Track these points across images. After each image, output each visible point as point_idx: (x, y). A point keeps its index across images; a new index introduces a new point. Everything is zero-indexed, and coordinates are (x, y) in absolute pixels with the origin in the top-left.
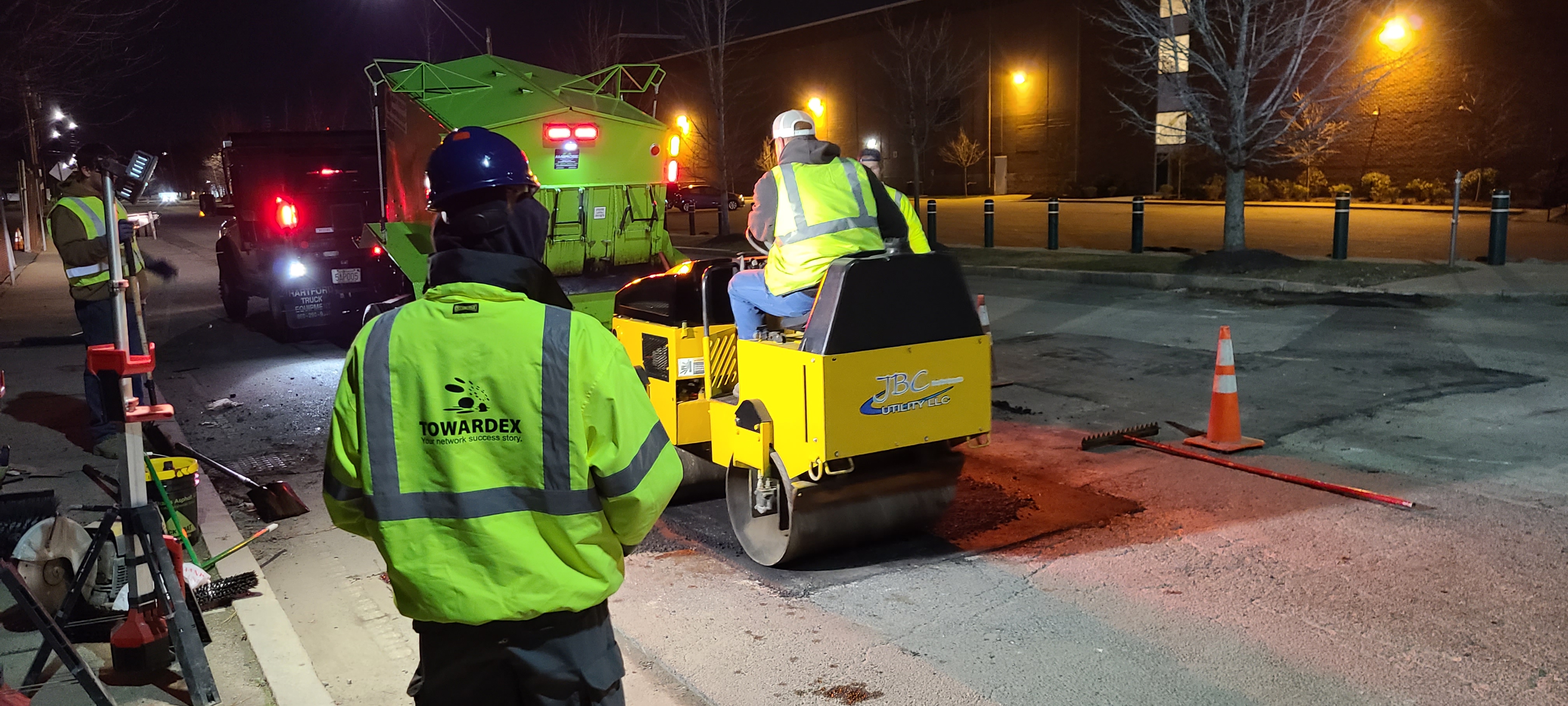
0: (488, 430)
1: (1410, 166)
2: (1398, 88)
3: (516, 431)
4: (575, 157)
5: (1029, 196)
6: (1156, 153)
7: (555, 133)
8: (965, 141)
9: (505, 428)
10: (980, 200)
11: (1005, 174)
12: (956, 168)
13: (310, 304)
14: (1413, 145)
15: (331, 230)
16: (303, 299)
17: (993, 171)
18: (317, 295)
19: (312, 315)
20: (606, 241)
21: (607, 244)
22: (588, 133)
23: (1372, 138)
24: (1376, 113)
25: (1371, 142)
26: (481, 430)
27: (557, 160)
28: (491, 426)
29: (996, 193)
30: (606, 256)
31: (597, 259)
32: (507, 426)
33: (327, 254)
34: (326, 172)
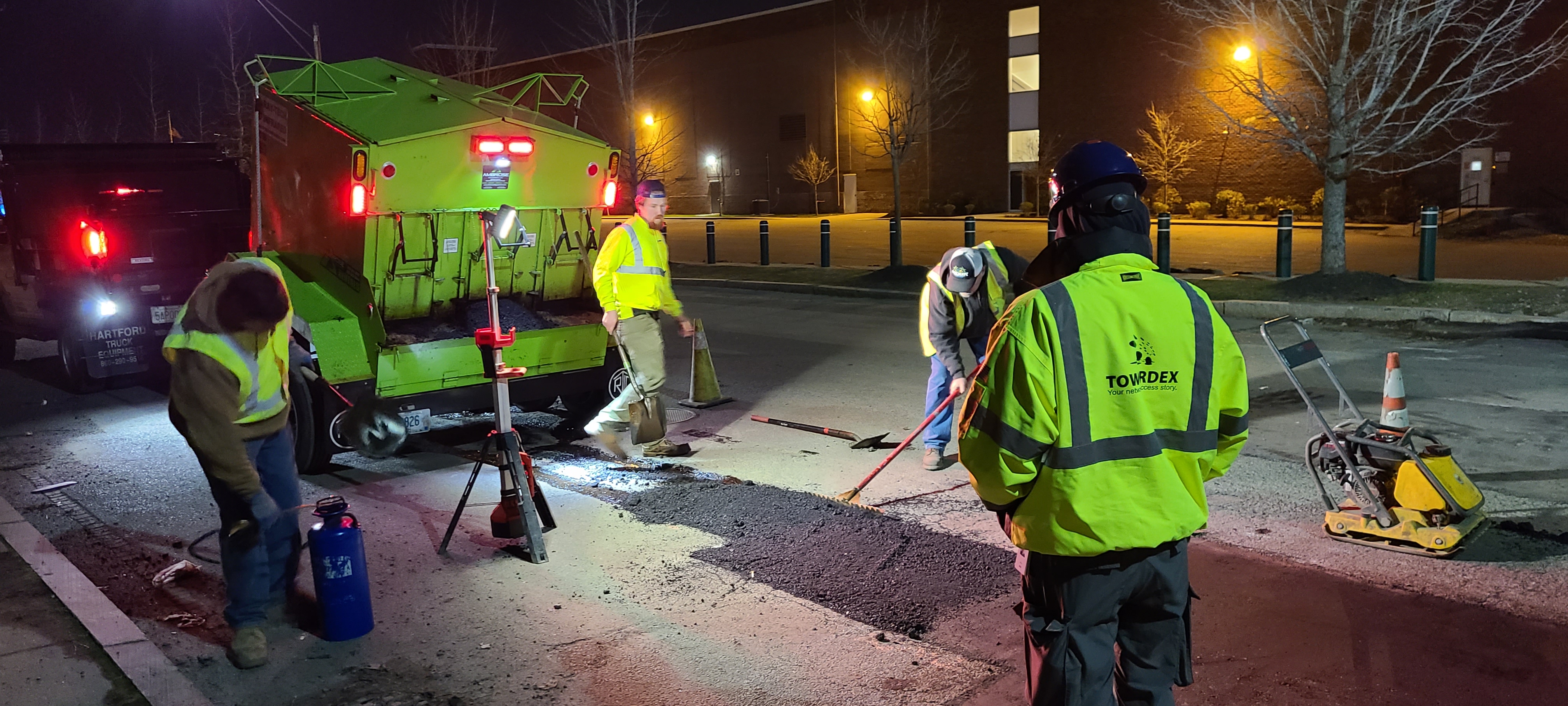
0: (1149, 381)
1: (1260, 183)
2: (1246, 108)
3: (1173, 381)
4: (506, 175)
5: (886, 214)
6: (1009, 171)
7: (486, 147)
8: (815, 159)
9: (1164, 379)
10: (815, 220)
11: (855, 192)
12: (805, 186)
13: (117, 347)
14: (1262, 164)
15: (150, 260)
16: (108, 342)
17: (842, 190)
18: (127, 338)
19: (118, 361)
20: (535, 273)
21: (535, 276)
22: (522, 147)
23: (1222, 156)
24: (1226, 132)
25: (1221, 160)
26: (1144, 381)
27: (485, 179)
28: (1153, 377)
29: (845, 212)
30: (534, 290)
31: (524, 293)
32: (1166, 377)
33: (145, 288)
34: (121, 191)
